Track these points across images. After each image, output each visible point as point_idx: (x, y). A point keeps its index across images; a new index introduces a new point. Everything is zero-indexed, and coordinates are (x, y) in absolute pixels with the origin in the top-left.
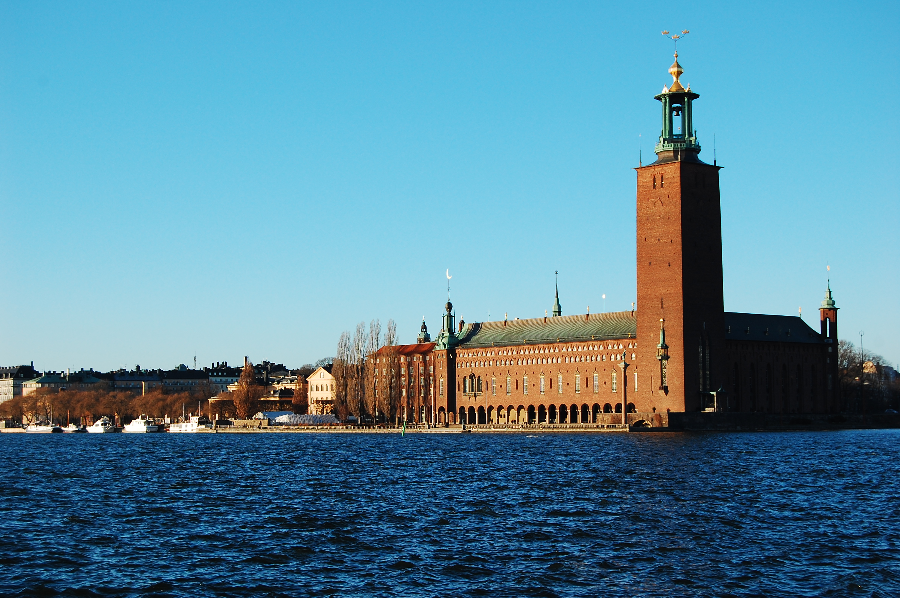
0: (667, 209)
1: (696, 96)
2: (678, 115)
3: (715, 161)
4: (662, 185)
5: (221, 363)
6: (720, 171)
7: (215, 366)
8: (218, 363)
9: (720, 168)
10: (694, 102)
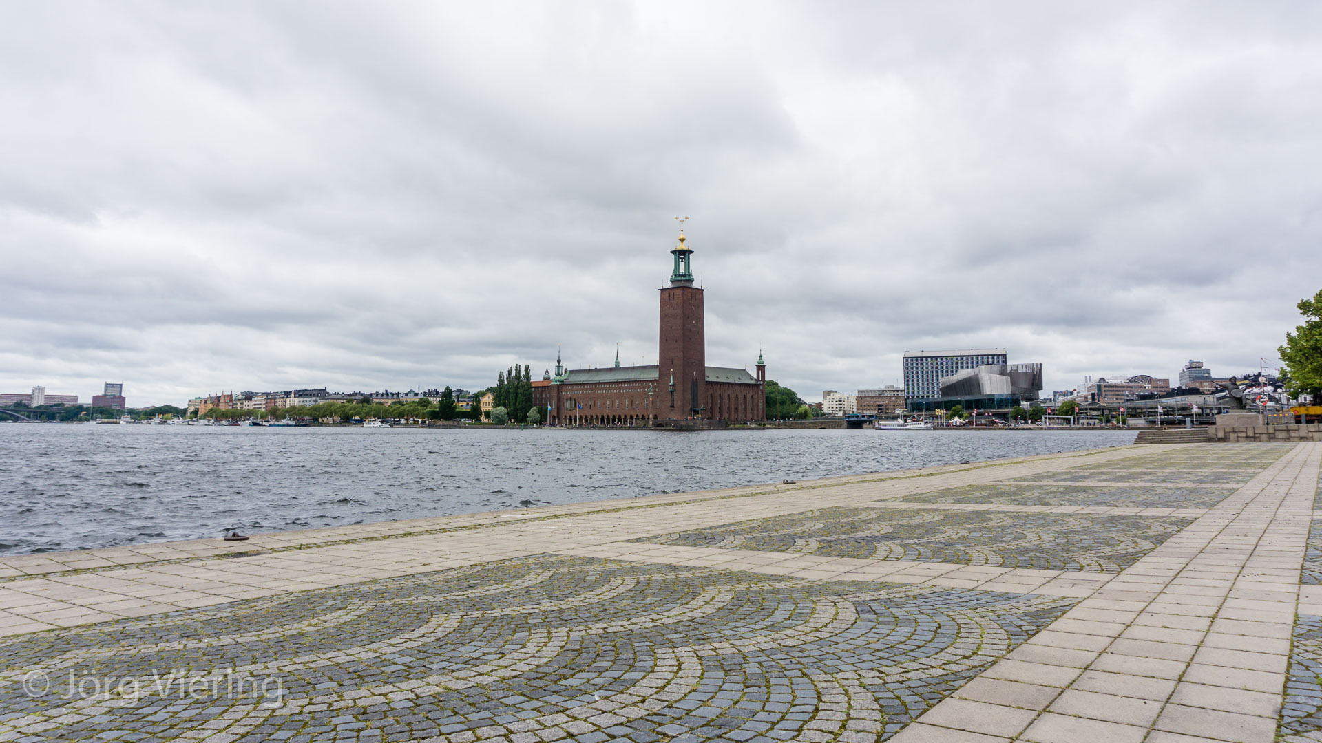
0: (676, 311)
1: (692, 252)
2: (682, 261)
3: (701, 287)
4: (673, 298)
6: (704, 292)
10: (691, 255)
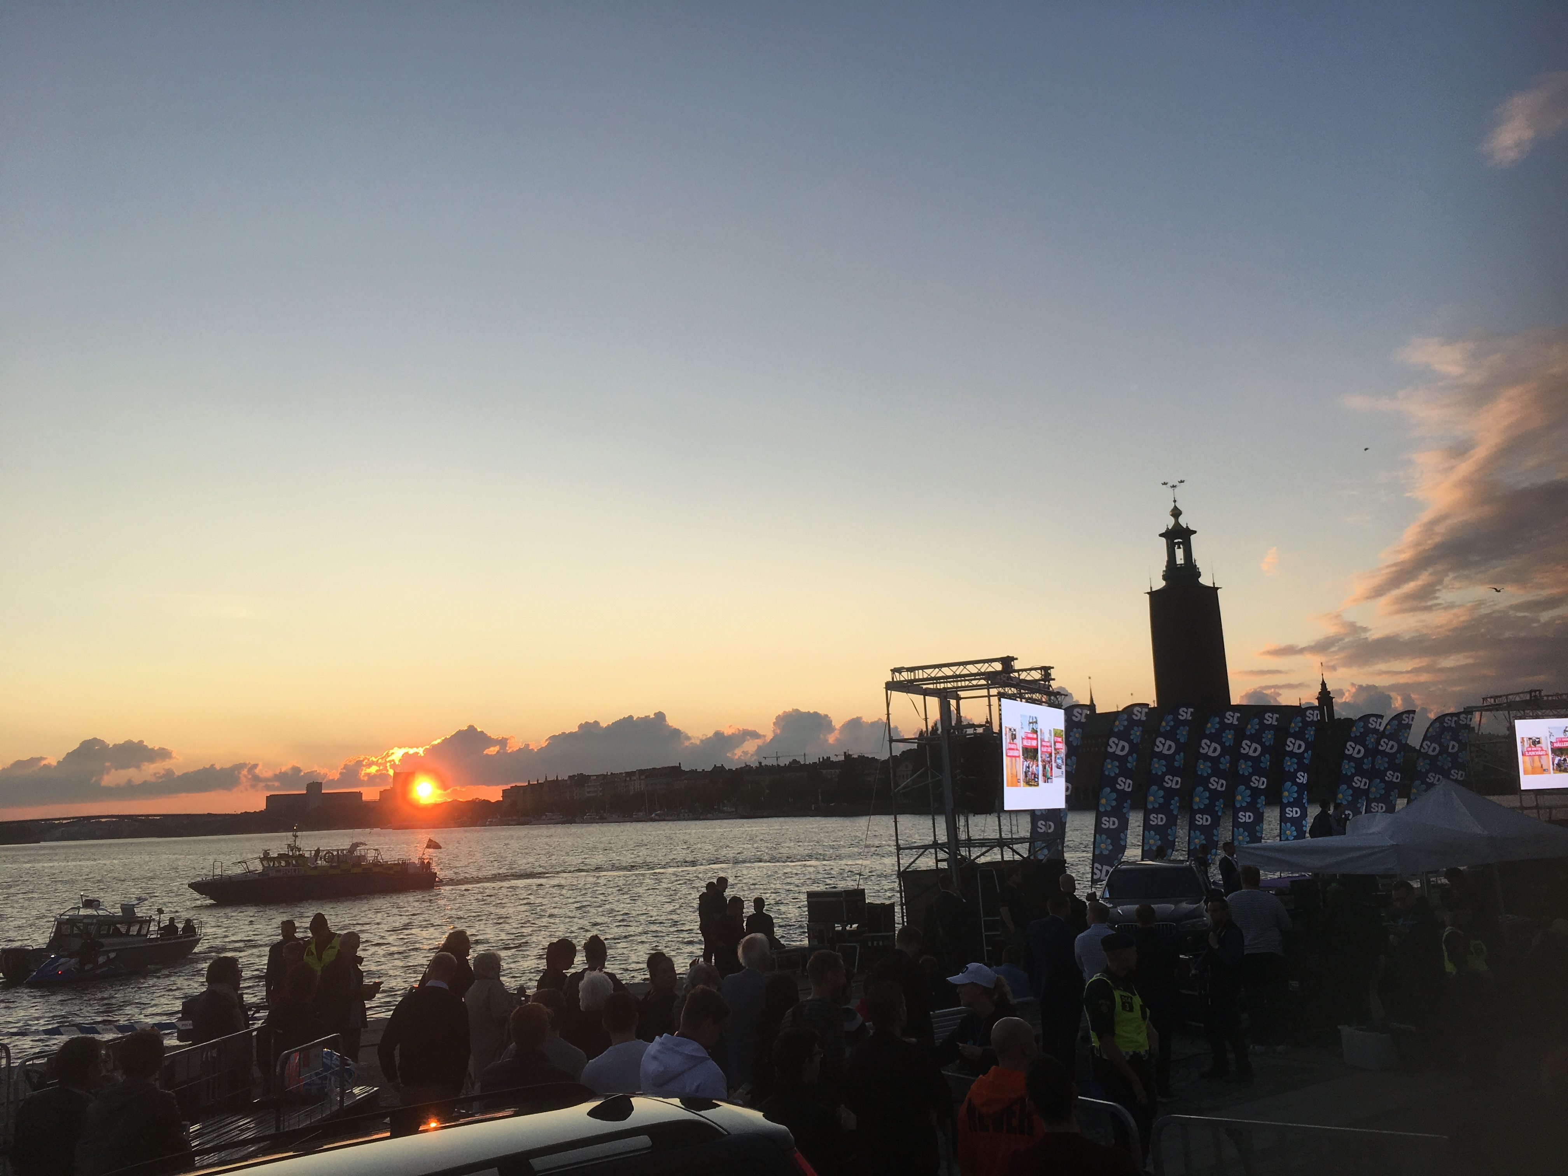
1: (1195, 532)
2: (1179, 548)
3: (1214, 583)
5: (825, 758)
6: (1219, 591)
7: (821, 760)
8: (823, 758)
9: (1218, 588)
